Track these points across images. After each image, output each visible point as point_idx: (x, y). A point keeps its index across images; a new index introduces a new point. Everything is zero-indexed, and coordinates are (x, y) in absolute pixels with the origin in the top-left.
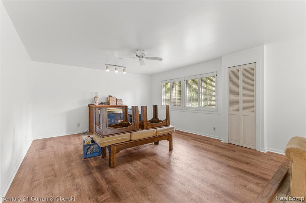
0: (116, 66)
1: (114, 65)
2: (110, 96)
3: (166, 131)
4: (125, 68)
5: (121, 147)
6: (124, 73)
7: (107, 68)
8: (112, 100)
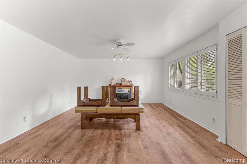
0: (121, 55)
1: (120, 55)
2: (123, 78)
3: (132, 110)
4: (129, 56)
5: (88, 116)
6: (128, 59)
7: (114, 57)
8: (123, 81)
